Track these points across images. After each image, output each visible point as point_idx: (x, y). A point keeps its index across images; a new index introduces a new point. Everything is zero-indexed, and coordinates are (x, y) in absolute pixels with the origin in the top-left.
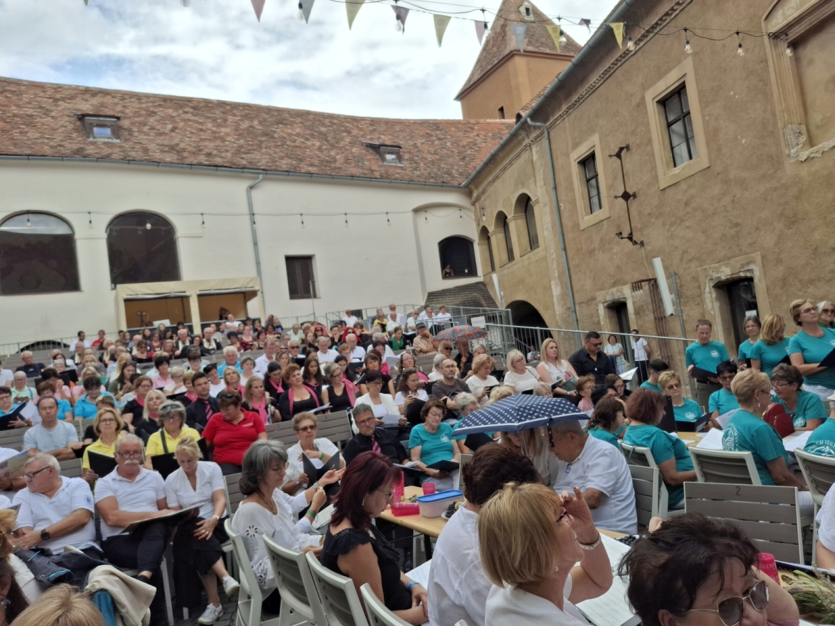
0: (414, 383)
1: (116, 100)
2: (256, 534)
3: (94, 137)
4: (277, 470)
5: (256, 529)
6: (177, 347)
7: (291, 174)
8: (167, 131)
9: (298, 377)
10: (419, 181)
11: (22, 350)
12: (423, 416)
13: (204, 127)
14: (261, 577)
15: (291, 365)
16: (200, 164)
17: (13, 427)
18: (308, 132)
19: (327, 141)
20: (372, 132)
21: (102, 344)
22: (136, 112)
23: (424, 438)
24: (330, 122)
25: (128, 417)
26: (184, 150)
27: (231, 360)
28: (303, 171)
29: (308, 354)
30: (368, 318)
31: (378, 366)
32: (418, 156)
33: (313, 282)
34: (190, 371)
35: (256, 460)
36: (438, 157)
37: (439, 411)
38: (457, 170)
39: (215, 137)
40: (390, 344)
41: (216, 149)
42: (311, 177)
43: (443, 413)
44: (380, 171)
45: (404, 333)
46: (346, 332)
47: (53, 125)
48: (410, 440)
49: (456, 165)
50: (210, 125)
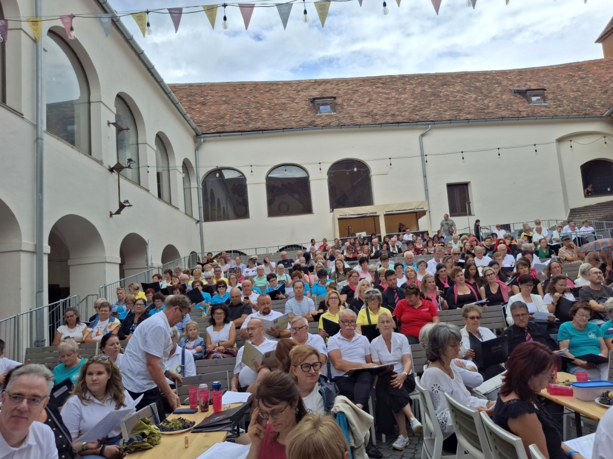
0: (561, 287)
1: (333, 86)
2: (438, 391)
3: (320, 113)
4: (454, 346)
5: (439, 387)
6: (372, 251)
7: (453, 122)
8: (365, 102)
9: (461, 277)
10: (563, 116)
11: (281, 250)
12: (571, 315)
13: (390, 96)
14: (443, 423)
15: (454, 267)
16: (387, 123)
17: (278, 299)
18: (466, 88)
19: (482, 93)
20: (519, 81)
21: (325, 248)
22: (346, 92)
23: (572, 333)
24: (484, 78)
25: (344, 297)
26: (376, 114)
27: (409, 262)
28: (462, 118)
29: (466, 259)
30: (515, 231)
31: (528, 271)
32: (561, 95)
33: (469, 203)
34: (382, 268)
35: (438, 338)
36: (580, 94)
37: (587, 313)
38: (599, 103)
39: (398, 102)
40: (537, 253)
41: (398, 111)
42: (469, 122)
43: (590, 315)
44: (527, 111)
45: (548, 244)
46: (498, 242)
47: (296, 108)
48: (559, 334)
49: (598, 98)
50: (394, 94)
